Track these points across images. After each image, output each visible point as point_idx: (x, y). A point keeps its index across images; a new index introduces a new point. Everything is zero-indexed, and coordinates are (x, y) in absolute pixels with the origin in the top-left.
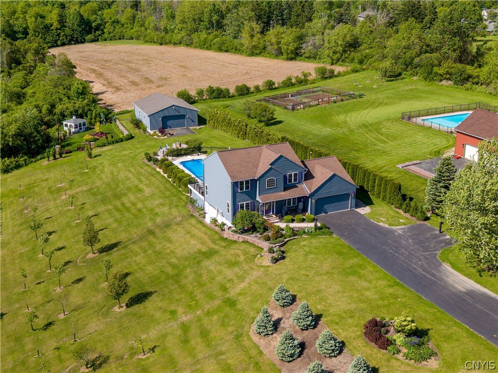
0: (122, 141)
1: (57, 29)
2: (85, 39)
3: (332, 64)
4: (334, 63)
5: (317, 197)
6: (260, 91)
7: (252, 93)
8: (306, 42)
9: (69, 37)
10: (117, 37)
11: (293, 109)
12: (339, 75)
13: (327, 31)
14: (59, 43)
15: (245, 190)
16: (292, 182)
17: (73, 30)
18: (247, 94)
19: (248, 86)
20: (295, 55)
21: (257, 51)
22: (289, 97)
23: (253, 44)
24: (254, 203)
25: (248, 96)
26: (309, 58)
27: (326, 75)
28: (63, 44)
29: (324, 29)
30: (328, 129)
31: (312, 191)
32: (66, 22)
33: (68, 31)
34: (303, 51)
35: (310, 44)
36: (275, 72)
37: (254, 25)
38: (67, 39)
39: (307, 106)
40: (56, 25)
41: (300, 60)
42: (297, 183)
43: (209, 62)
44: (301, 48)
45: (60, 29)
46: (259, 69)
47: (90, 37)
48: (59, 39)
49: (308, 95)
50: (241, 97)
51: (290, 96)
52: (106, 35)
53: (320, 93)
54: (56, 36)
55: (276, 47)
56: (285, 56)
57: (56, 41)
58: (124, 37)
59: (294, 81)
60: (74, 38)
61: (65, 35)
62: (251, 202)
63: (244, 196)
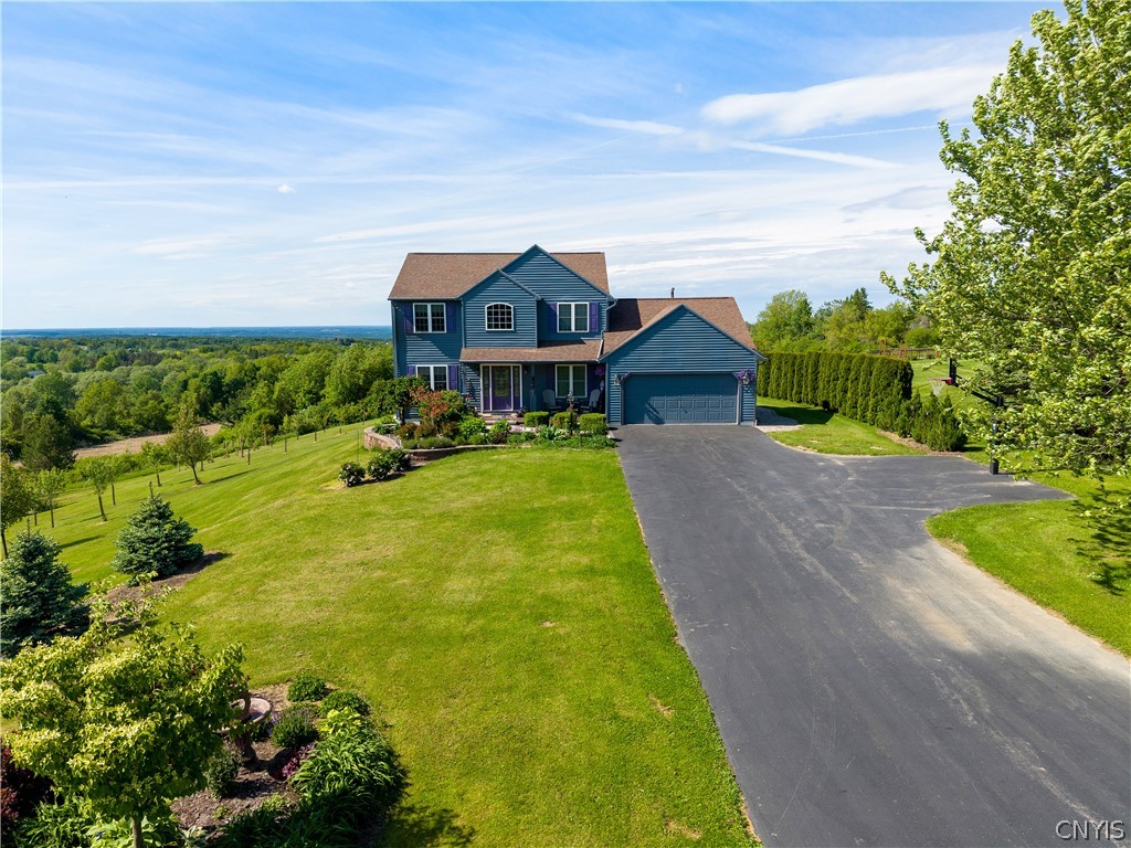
15: (430, 331)
16: (569, 328)
42: (586, 335)
62: (450, 367)
63: (429, 348)
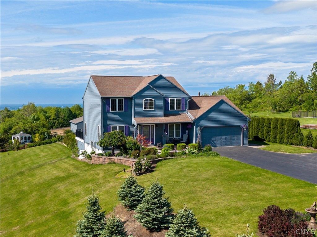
1: (53, 119)
5: (203, 124)
9: (61, 124)
15: (117, 110)
16: (174, 109)
17: (64, 120)
24: (129, 128)
31: (197, 117)
32: (60, 115)
33: (61, 120)
38: (59, 126)
40: (53, 116)
42: (180, 111)
45: (55, 119)
48: (54, 126)
54: (53, 123)
60: (64, 125)
61: (58, 123)
62: (125, 126)
63: (117, 118)
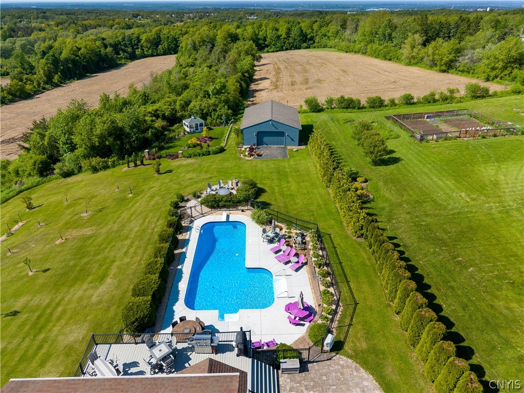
0: (209, 154)
2: (300, 46)
3: (488, 80)
4: (491, 79)
6: (396, 105)
7: (386, 106)
8: (464, 56)
9: (291, 44)
10: (322, 46)
11: (421, 140)
12: (495, 95)
13: (490, 44)
14: (284, 48)
17: (294, 40)
18: (380, 107)
19: (383, 99)
20: (449, 67)
21: (414, 61)
22: (424, 117)
23: (412, 54)
25: (380, 109)
26: (463, 71)
27: (479, 94)
28: (287, 49)
29: (488, 42)
30: (463, 195)
32: (291, 34)
33: (291, 40)
34: (458, 64)
35: (467, 57)
36: (423, 84)
37: (417, 36)
38: (289, 46)
39: (443, 136)
40: (284, 35)
41: (452, 73)
43: (369, 68)
44: (456, 61)
45: (286, 39)
46: (408, 79)
47: (305, 45)
48: (285, 46)
49: (449, 118)
50: (371, 109)
51: (426, 118)
52: (315, 45)
53: (466, 117)
54: (283, 43)
55: (431, 58)
56: (438, 68)
57: (282, 47)
58: (327, 46)
59: (437, 97)
